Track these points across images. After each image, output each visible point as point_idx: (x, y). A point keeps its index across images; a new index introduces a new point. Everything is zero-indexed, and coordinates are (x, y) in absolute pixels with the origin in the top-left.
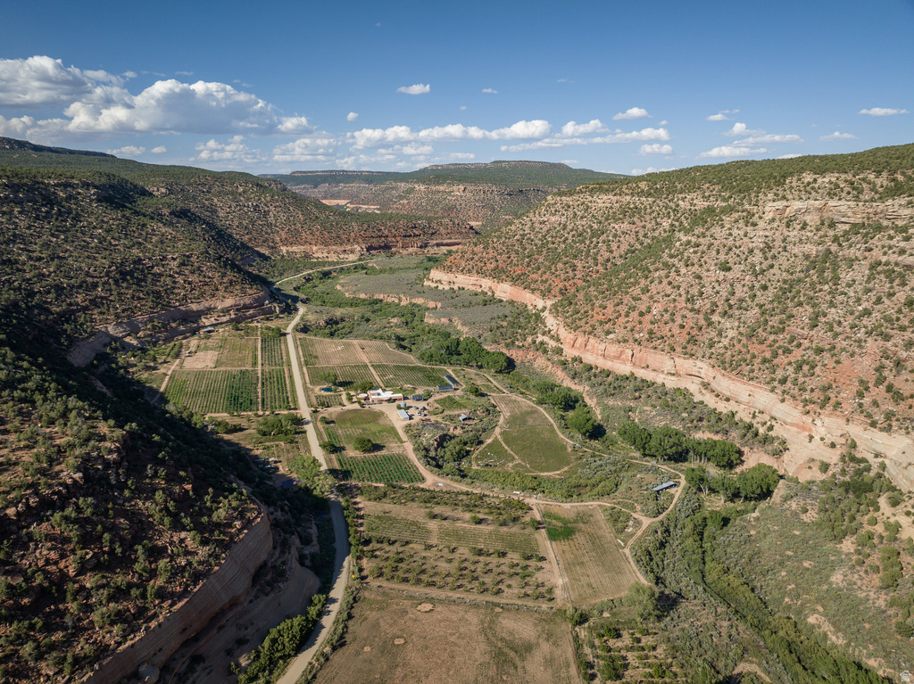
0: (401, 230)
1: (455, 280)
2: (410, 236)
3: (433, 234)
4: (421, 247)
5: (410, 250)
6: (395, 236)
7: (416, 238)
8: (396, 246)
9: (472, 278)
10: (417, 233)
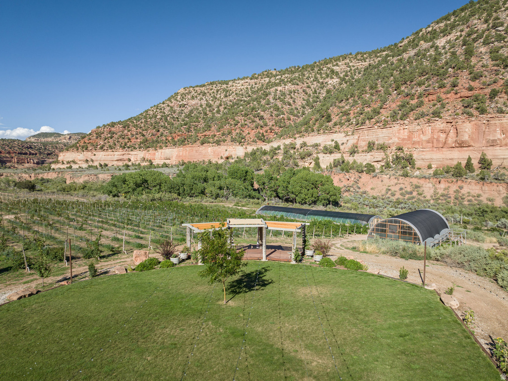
0: (16, 148)
1: (94, 158)
2: (26, 154)
3: (48, 154)
4: (38, 163)
5: (27, 165)
6: (9, 153)
7: (31, 156)
8: (10, 161)
9: (116, 153)
10: (32, 152)
